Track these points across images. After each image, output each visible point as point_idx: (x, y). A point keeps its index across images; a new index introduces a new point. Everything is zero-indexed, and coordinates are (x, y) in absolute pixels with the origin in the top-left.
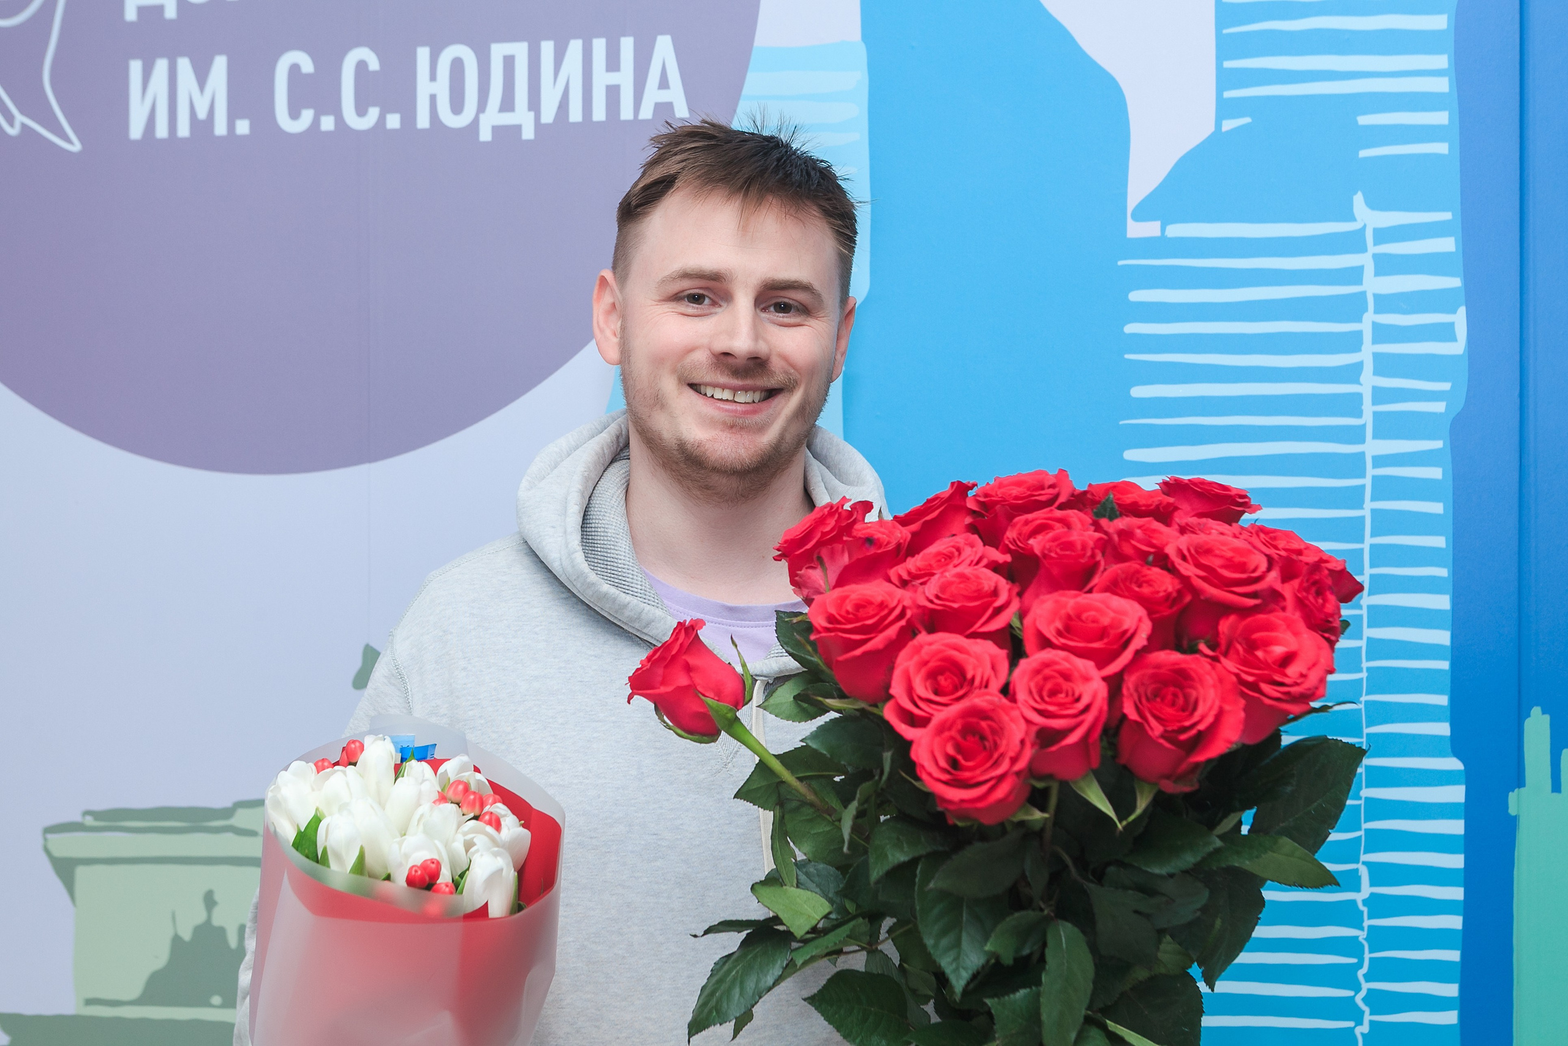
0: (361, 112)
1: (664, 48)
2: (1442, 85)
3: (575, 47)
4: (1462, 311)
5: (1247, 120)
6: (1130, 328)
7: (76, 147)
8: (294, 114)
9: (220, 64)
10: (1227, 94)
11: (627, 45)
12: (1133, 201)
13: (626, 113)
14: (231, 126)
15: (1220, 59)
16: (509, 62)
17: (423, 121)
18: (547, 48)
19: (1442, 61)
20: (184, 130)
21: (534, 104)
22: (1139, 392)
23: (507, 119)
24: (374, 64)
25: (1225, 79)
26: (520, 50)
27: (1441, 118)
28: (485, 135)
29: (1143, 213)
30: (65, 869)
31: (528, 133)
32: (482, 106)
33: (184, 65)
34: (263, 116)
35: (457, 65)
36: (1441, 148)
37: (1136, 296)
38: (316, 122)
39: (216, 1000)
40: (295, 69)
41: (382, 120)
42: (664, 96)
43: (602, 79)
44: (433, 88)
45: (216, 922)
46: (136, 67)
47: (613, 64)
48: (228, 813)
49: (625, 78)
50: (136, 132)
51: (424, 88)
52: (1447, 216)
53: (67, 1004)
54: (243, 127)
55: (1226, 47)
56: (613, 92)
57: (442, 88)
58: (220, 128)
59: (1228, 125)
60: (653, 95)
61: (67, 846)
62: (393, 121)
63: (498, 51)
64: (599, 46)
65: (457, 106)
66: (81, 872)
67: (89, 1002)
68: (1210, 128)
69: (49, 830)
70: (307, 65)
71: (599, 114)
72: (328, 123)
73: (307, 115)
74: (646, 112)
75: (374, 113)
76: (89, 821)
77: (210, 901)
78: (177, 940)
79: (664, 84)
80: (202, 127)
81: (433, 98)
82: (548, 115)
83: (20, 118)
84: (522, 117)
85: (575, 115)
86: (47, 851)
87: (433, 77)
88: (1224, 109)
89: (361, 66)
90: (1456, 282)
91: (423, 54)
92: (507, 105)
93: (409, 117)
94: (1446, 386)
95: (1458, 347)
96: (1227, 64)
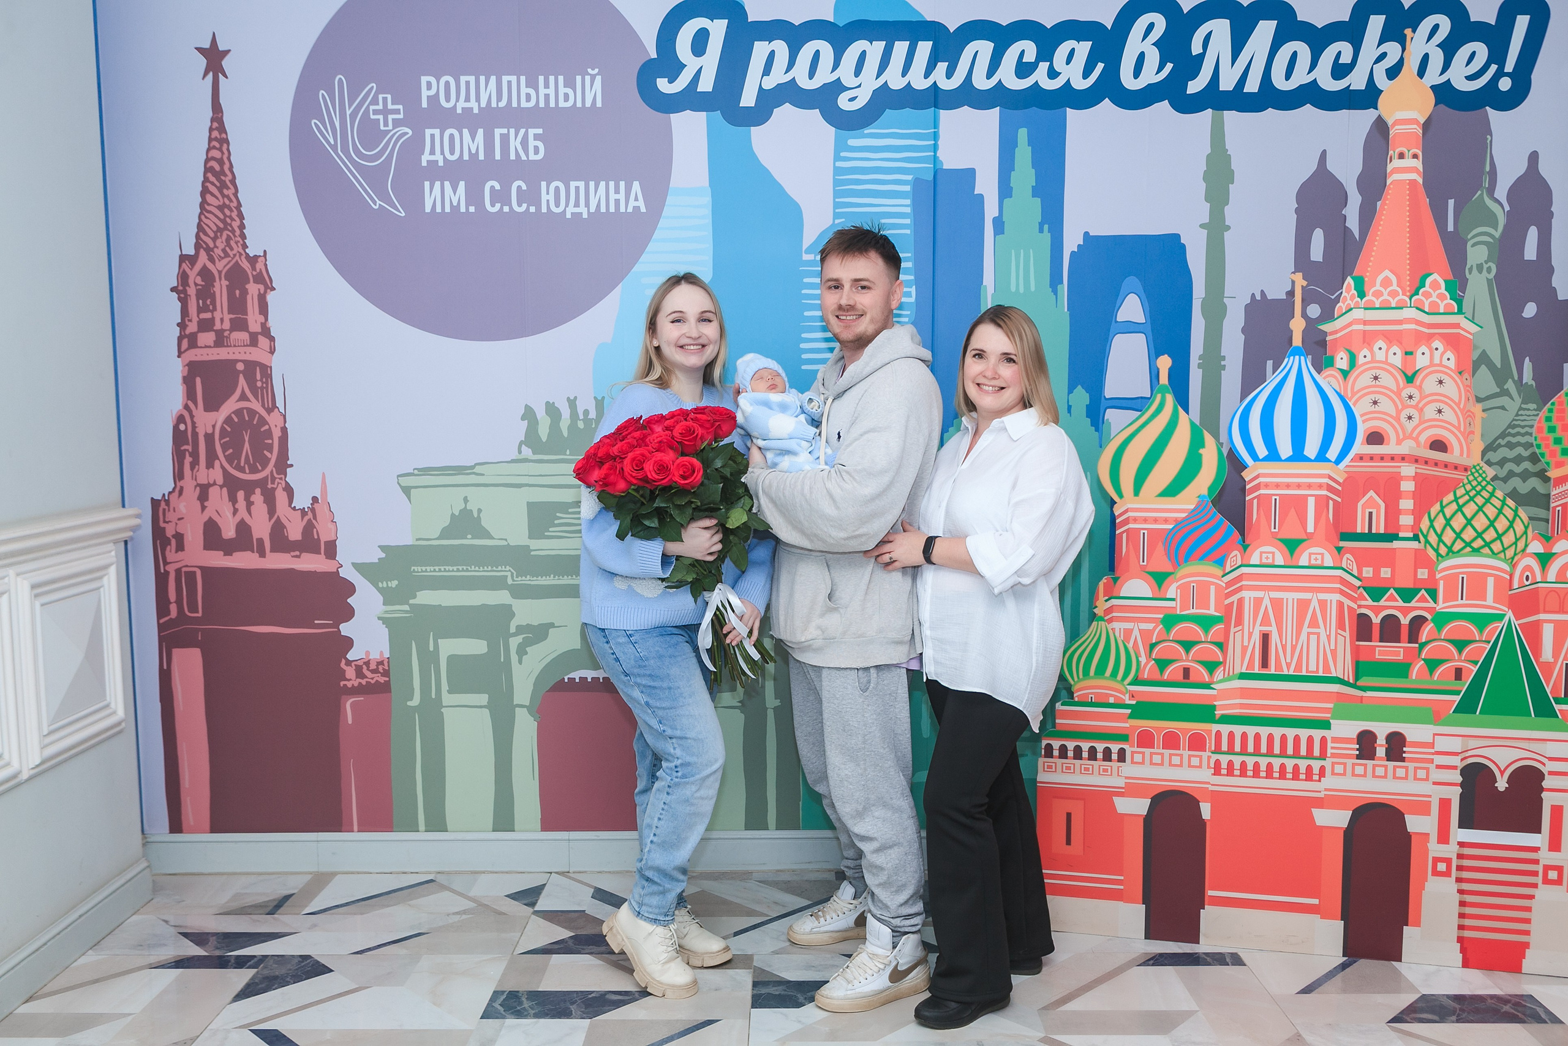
0: (520, 205)
1: (636, 186)
2: (908, 210)
3: (603, 184)
4: (914, 287)
5: (844, 220)
6: (804, 292)
7: (403, 214)
8: (493, 205)
9: (462, 184)
10: (837, 211)
11: (622, 184)
12: (804, 247)
13: (622, 210)
14: (467, 209)
15: (835, 198)
16: (577, 188)
17: (544, 210)
18: (592, 184)
19: (908, 202)
20: (448, 209)
21: (587, 205)
22: (806, 314)
23: (577, 210)
24: (524, 187)
25: (836, 205)
26: (581, 184)
27: (908, 221)
28: (568, 216)
29: (808, 251)
30: (407, 491)
31: (585, 216)
32: (567, 205)
33: (447, 184)
34: (480, 205)
35: (557, 189)
36: (908, 232)
37: (806, 280)
38: (502, 208)
39: (469, 536)
40: (492, 187)
41: (528, 209)
42: (636, 204)
43: (613, 196)
44: (548, 197)
45: (468, 508)
46: (427, 184)
47: (617, 191)
48: (473, 467)
49: (622, 196)
50: (428, 209)
51: (544, 197)
52: (910, 255)
53: (409, 541)
54: (472, 209)
55: (837, 194)
56: (617, 202)
57: (551, 197)
58: (463, 209)
59: (837, 221)
60: (632, 203)
61: (407, 482)
62: (532, 209)
63: (573, 184)
64: (612, 184)
65: (557, 205)
66: (413, 491)
67: (417, 540)
68: (832, 222)
69: (398, 476)
70: (498, 187)
71: (612, 209)
72: (506, 209)
73: (498, 206)
74: (630, 210)
75: (525, 206)
76: (416, 472)
77: (466, 500)
78: (453, 515)
79: (636, 199)
80: (455, 208)
81: (548, 201)
82: (593, 209)
83: (378, 202)
84: (582, 209)
85: (603, 209)
86: (398, 483)
87: (548, 193)
88: (836, 216)
89: (519, 187)
90: (912, 277)
91: (544, 184)
92: (577, 205)
93: (539, 207)
94: (909, 313)
95: (913, 299)
96: (837, 200)
